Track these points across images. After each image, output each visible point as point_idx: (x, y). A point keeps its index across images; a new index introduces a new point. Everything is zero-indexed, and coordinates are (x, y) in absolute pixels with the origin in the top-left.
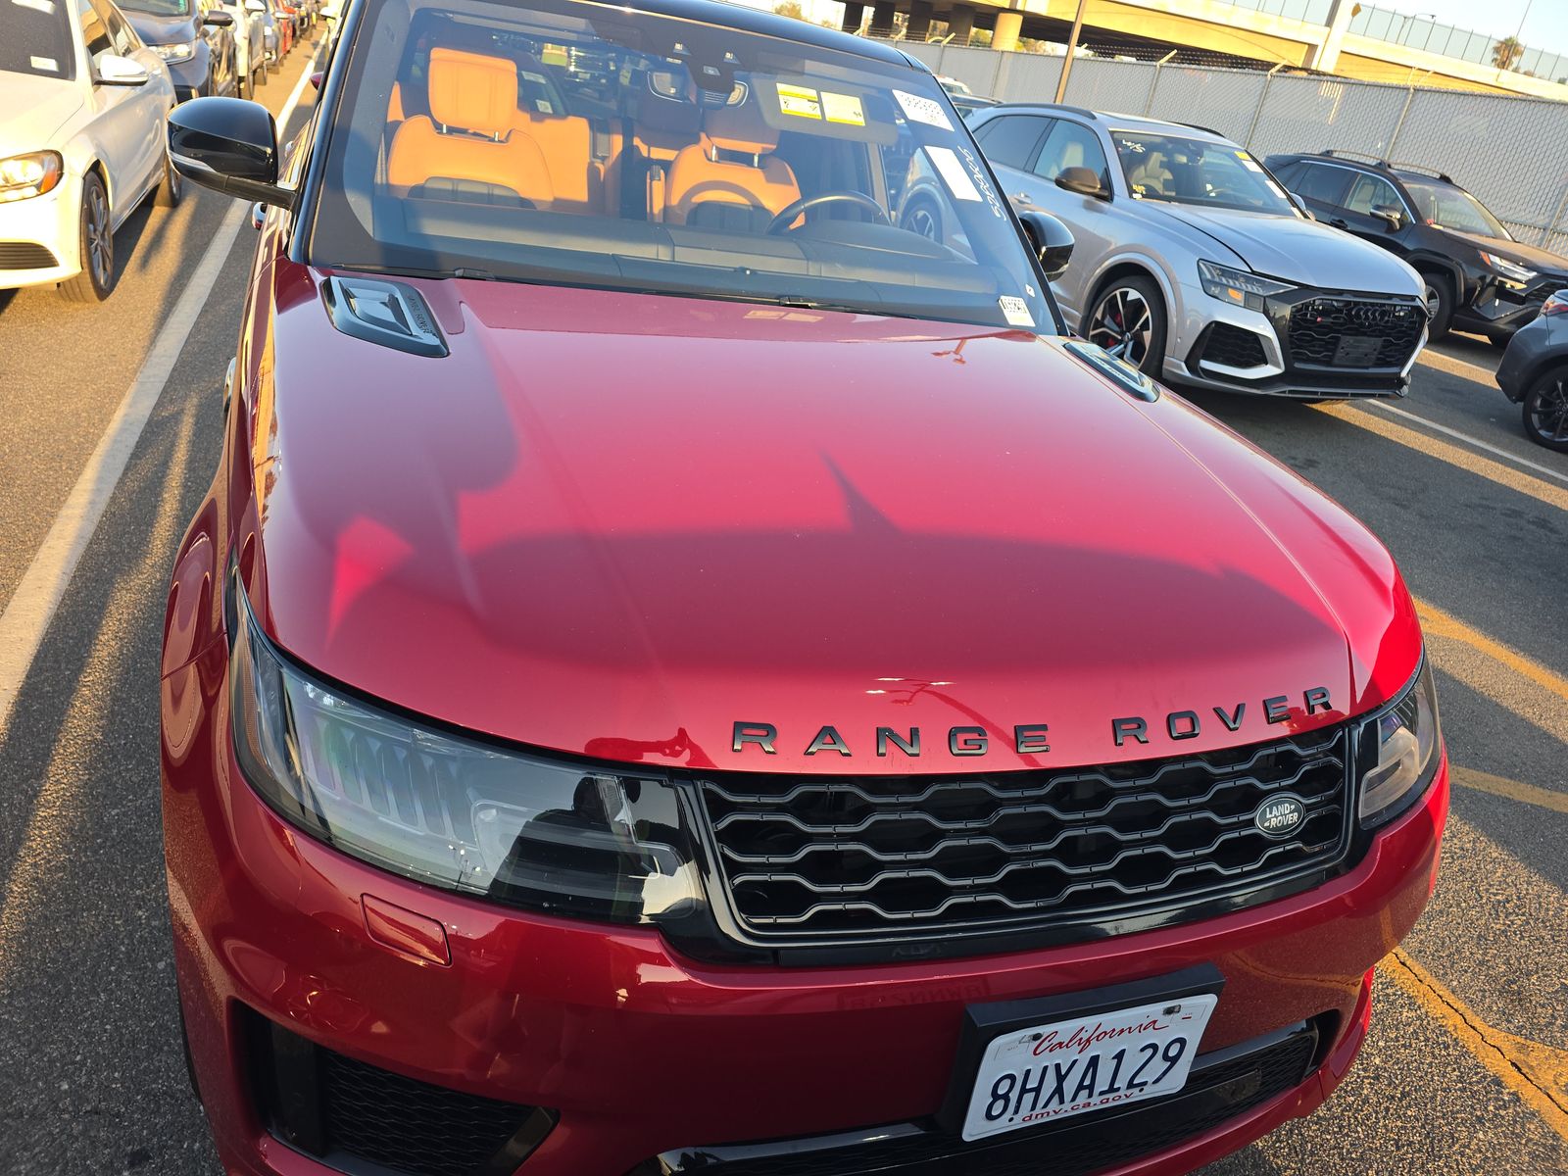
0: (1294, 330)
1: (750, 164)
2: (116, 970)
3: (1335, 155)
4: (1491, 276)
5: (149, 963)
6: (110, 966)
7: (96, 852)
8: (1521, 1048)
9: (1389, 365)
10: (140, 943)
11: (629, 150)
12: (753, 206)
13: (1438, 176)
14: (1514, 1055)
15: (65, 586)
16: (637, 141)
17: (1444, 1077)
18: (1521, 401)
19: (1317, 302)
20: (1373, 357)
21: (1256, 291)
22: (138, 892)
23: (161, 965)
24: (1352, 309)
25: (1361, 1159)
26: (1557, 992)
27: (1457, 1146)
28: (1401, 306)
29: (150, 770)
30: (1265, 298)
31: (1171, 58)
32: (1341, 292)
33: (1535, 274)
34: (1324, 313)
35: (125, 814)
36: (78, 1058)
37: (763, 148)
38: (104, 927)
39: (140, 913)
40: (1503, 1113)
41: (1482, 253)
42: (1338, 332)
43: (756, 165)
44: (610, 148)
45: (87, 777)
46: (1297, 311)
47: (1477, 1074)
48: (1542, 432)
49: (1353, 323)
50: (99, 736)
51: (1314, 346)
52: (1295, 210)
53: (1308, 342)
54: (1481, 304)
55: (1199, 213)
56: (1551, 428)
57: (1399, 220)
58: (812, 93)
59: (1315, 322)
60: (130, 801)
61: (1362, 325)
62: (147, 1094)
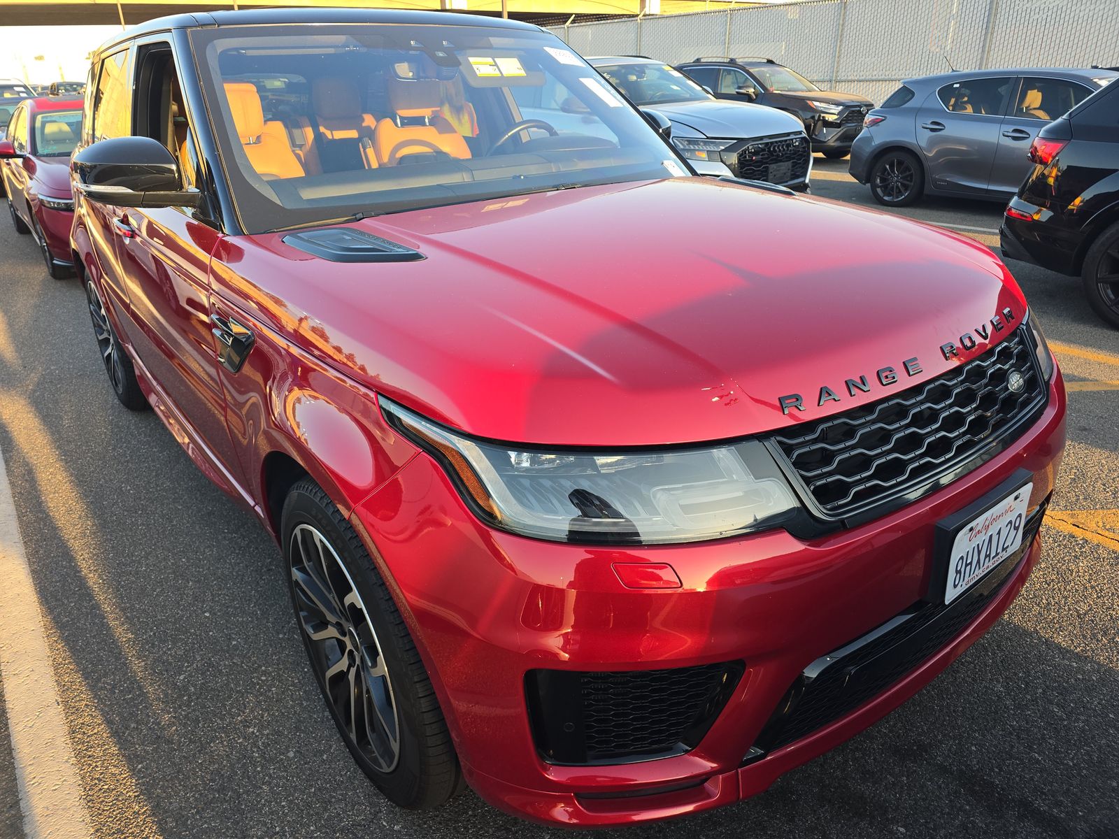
0: (742, 168)
1: (423, 124)
2: (262, 769)
3: (702, 60)
4: (818, 115)
5: (282, 757)
6: (256, 768)
7: (188, 706)
8: (1072, 516)
9: (798, 177)
10: (266, 747)
11: (319, 137)
12: (435, 152)
13: (765, 61)
14: (1072, 520)
15: (24, 551)
16: (322, 129)
17: (1047, 543)
18: (868, 183)
19: (750, 147)
20: (789, 174)
21: (712, 149)
22: (239, 718)
23: (291, 754)
24: (770, 147)
25: (1035, 596)
26: (1071, 483)
27: (1074, 574)
28: (796, 139)
29: (186, 644)
30: (719, 152)
31: (573, 20)
32: (761, 138)
33: (841, 107)
34: (756, 153)
35: (190, 676)
36: (277, 829)
37: (433, 111)
38: (232, 748)
39: (251, 730)
40: (1084, 550)
41: (808, 102)
42: (767, 163)
43: (428, 124)
44: (304, 137)
45: (143, 663)
46: (740, 156)
47: (1060, 536)
48: (886, 198)
49: (773, 156)
50: (130, 636)
51: (755, 175)
52: (709, 96)
53: (751, 173)
54: (817, 134)
55: (659, 109)
56: (889, 195)
57: (754, 93)
58: (490, 60)
59: (752, 160)
60: (188, 667)
61: (778, 156)
62: (342, 830)
